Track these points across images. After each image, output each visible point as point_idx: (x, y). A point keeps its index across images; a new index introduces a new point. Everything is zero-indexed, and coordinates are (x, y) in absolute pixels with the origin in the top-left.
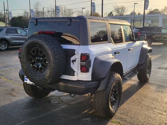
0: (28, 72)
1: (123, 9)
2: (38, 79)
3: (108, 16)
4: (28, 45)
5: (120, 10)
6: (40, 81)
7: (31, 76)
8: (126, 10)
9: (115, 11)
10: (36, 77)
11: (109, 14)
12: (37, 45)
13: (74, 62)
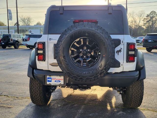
0: (71, 68)
1: (29, 19)
2: (87, 74)
3: (14, 26)
4: (72, 35)
5: (26, 20)
6: (91, 76)
7: (75, 72)
8: (32, 20)
9: (21, 21)
10: (84, 73)
11: (15, 24)
12: (87, 34)
13: (119, 53)
